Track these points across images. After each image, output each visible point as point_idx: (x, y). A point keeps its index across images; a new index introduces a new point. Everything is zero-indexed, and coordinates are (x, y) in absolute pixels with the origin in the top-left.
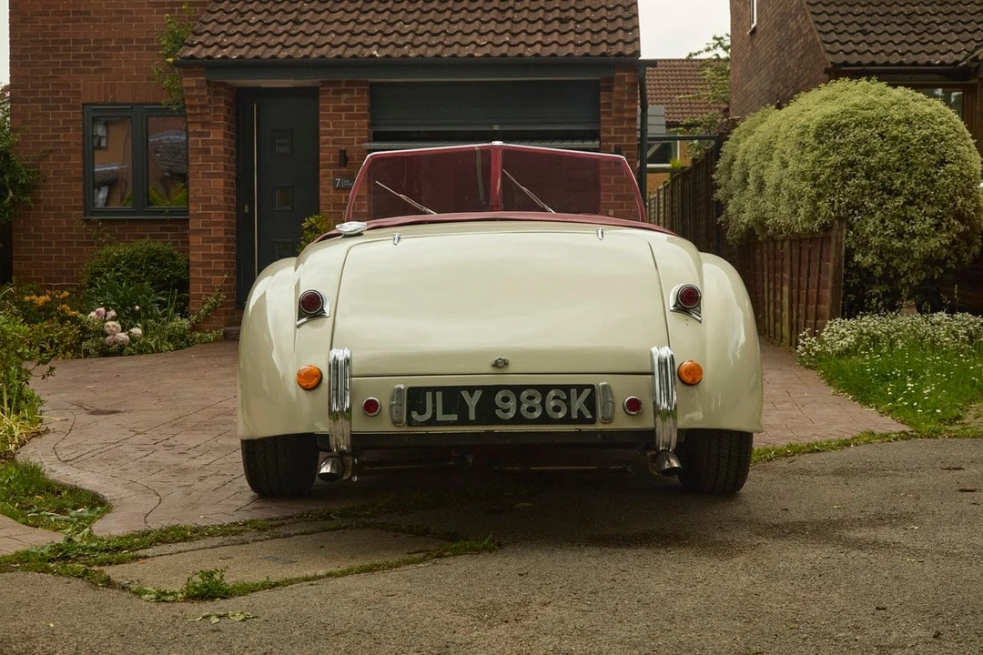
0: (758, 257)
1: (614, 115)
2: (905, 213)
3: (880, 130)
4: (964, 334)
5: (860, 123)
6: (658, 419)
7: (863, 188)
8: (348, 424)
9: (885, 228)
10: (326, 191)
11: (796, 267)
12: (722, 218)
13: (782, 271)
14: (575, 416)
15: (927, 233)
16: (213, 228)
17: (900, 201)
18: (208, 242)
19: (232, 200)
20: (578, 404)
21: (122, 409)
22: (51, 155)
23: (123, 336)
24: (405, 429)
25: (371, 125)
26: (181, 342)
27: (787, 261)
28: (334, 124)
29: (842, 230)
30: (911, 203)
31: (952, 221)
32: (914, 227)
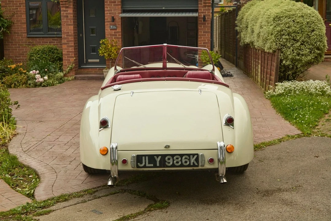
0: (250, 52)
1: (203, 5)
2: (300, 48)
3: (293, 19)
4: (319, 89)
5: (287, 16)
6: (220, 164)
7: (287, 39)
8: (117, 167)
9: (293, 53)
10: (107, 30)
11: (263, 60)
12: (238, 37)
13: (258, 60)
14: (192, 164)
15: (307, 54)
16: (70, 43)
17: (299, 43)
18: (69, 47)
19: (76, 32)
20: (193, 160)
21: (42, 120)
22: (15, 15)
23: (41, 80)
24: (136, 169)
25: (122, 8)
26: (61, 81)
27: (260, 57)
28: (110, 7)
29: (279, 53)
30: (302, 44)
31: (315, 50)
32: (303, 52)
